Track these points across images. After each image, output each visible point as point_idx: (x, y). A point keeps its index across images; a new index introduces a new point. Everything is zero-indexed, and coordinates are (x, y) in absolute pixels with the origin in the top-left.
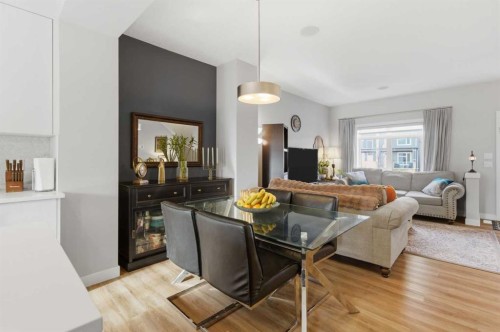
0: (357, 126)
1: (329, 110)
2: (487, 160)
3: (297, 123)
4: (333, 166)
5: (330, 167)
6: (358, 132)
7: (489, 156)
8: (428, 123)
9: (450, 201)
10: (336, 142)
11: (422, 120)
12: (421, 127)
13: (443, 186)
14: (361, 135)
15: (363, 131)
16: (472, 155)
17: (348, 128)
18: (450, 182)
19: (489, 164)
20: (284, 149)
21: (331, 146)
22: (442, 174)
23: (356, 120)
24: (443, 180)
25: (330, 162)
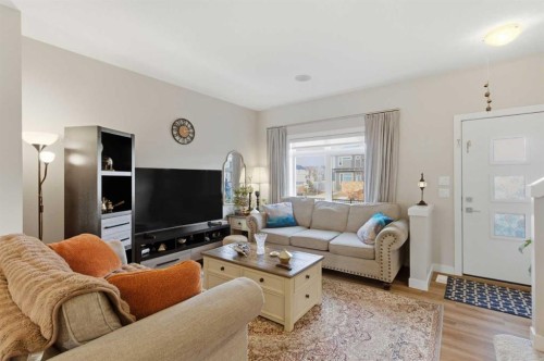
0: (289, 137)
1: (256, 115)
2: (443, 186)
4: (257, 194)
5: (253, 195)
6: (291, 145)
7: (444, 180)
8: (370, 133)
9: (385, 251)
10: (265, 161)
11: (363, 129)
12: (363, 138)
13: (379, 226)
14: (295, 151)
16: (422, 180)
17: (277, 141)
18: (388, 222)
19: (445, 193)
20: (101, 173)
21: (259, 166)
22: (385, 206)
23: (288, 129)
24: (381, 218)
25: (255, 188)
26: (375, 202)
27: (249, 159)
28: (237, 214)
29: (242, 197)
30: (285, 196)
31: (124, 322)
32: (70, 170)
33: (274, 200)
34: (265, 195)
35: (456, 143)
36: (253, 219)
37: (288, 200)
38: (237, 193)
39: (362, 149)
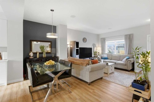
0: (106, 40)
3: (85, 40)
4: (99, 53)
5: (98, 53)
6: (106, 42)
7: (144, 50)
8: (126, 39)
9: (128, 64)
10: (100, 45)
11: (124, 38)
12: (124, 40)
13: (127, 59)
14: (108, 43)
15: (108, 42)
17: (103, 41)
18: (129, 58)
20: (76, 48)
21: (99, 46)
22: (129, 55)
23: (106, 38)
24: (128, 57)
25: (98, 51)
26: (127, 54)
27: (97, 45)
28: (95, 57)
29: (95, 53)
30: (105, 53)
31: (92, 64)
32: (70, 47)
33: (102, 54)
34: (100, 53)
35: (147, 41)
36: (99, 58)
37: (106, 54)
38: (94, 52)
39: (124, 43)
